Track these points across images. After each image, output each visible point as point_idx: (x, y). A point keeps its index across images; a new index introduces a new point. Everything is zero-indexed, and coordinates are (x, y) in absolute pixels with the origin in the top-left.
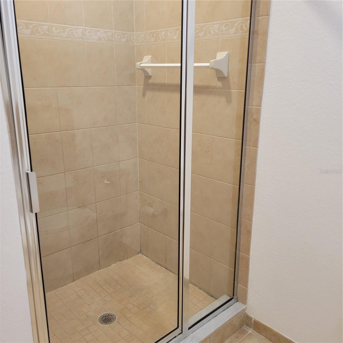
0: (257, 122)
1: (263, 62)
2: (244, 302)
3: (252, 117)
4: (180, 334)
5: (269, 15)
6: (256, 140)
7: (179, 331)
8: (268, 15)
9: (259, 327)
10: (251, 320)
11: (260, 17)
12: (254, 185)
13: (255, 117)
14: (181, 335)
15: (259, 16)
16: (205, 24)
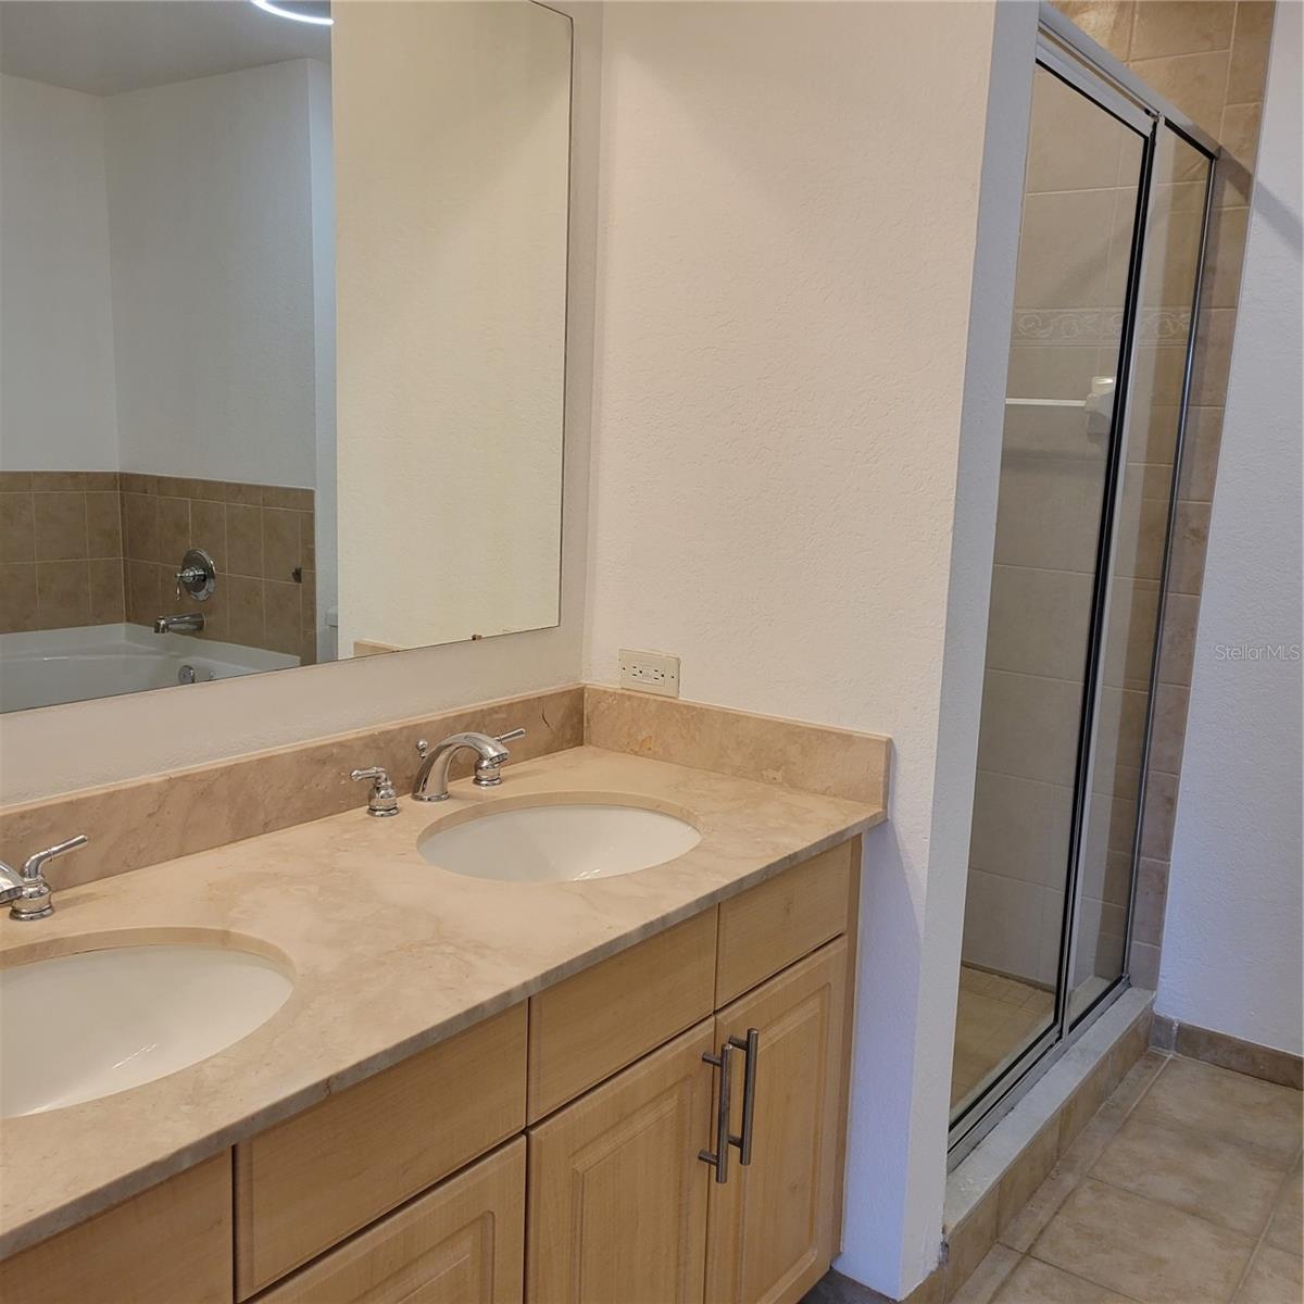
0: (1200, 536)
1: (1219, 402)
2: (1151, 984)
3: (1187, 524)
4: (1057, 1040)
5: (1236, 308)
6: (1198, 577)
7: (1054, 1033)
8: (1233, 307)
9: (1193, 1041)
10: (1171, 1029)
11: (1213, 310)
12: (1188, 685)
13: (1194, 524)
14: (1059, 1044)
15: (1210, 308)
16: (1055, 311)
